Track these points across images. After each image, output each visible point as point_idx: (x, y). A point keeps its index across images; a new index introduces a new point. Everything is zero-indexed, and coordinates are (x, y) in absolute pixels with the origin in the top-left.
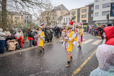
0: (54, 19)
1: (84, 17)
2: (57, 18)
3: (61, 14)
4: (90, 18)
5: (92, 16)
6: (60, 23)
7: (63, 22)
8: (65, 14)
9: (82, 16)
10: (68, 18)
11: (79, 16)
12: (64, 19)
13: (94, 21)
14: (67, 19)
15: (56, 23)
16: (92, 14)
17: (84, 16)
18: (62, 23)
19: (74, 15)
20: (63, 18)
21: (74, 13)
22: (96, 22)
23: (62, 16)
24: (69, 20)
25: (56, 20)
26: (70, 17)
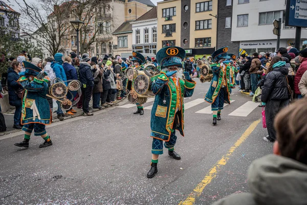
0: (101, 32)
1: (201, 27)
2: (113, 29)
3: (126, 14)
4: (223, 32)
5: (228, 26)
6: (124, 46)
7: (134, 43)
8: (138, 16)
9: (198, 23)
10: (150, 28)
11: (185, 24)
12: (138, 32)
13: (233, 42)
14: (146, 31)
15: (107, 44)
16: (228, 20)
17: (202, 25)
18: (130, 47)
19: (169, 18)
20: (134, 29)
21: (171, 14)
22: (241, 44)
23: (131, 23)
24: (155, 36)
25: (107, 33)
26: (156, 26)
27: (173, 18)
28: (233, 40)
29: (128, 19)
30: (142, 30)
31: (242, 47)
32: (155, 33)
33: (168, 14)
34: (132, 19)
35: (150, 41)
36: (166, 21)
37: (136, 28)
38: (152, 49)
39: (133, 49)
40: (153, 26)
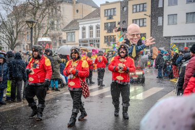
1: (138, 24)
2: (63, 27)
5: (160, 24)
6: (72, 41)
7: (81, 38)
8: (84, 16)
9: (135, 21)
10: (94, 25)
12: (84, 29)
13: (165, 37)
14: (91, 28)
16: (160, 19)
18: (77, 41)
19: (111, 17)
20: (81, 27)
21: (112, 14)
22: (171, 39)
23: (78, 21)
24: (98, 32)
25: (57, 30)
26: (99, 24)
27: (114, 17)
28: (165, 35)
29: (76, 18)
30: (87, 27)
31: (172, 41)
32: (98, 30)
33: (109, 14)
34: (78, 18)
35: (94, 36)
36: (108, 19)
37: (82, 26)
38: (96, 43)
39: (80, 43)
40: (96, 24)
